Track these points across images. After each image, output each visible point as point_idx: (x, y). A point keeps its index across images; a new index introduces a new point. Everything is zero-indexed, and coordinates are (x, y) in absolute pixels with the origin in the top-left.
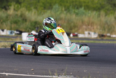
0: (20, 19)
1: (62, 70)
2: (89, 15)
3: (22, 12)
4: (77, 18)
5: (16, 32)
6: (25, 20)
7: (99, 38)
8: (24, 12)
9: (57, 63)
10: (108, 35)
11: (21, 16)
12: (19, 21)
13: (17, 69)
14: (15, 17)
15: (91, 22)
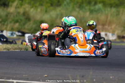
0: (23, 18)
1: (83, 76)
2: (107, 12)
3: (25, 9)
4: (91, 16)
5: (17, 33)
6: (28, 19)
7: (118, 40)
8: (27, 9)
11: (24, 14)
12: (21, 20)
13: (26, 75)
14: (16, 16)
15: (108, 21)
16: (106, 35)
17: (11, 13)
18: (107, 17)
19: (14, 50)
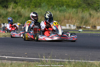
0: (17, 15)
1: (49, 54)
2: (70, 11)
3: (18, 9)
4: (60, 14)
6: (20, 16)
7: (77, 29)
8: (20, 10)
9: (44, 49)
10: (84, 26)
11: (18, 12)
12: (16, 17)
13: (14, 53)
14: (13, 14)
15: (71, 17)
16: (69, 26)
17: (10, 12)
18: (70, 15)
19: (9, 36)
